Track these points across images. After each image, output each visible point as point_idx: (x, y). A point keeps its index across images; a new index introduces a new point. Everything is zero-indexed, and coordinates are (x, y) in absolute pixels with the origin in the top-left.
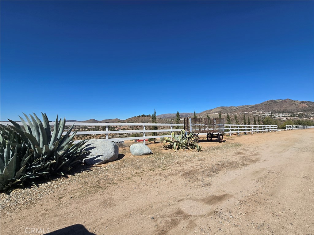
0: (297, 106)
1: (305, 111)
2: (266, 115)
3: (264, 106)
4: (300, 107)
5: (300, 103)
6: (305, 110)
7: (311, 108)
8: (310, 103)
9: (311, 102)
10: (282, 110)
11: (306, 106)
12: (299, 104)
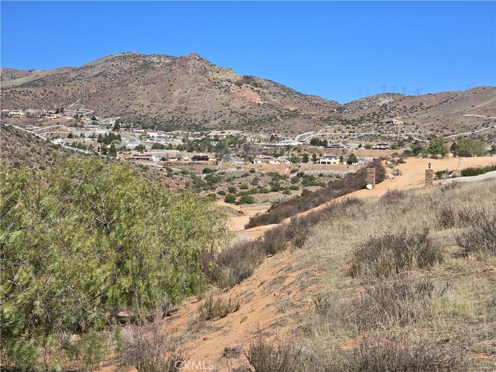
0: (225, 97)
1: (250, 124)
2: (87, 134)
3: (93, 81)
4: (236, 105)
5: (239, 84)
6: (250, 122)
7: (271, 112)
8: (274, 89)
9: (276, 84)
10: (165, 114)
11: (258, 100)
12: (234, 88)
